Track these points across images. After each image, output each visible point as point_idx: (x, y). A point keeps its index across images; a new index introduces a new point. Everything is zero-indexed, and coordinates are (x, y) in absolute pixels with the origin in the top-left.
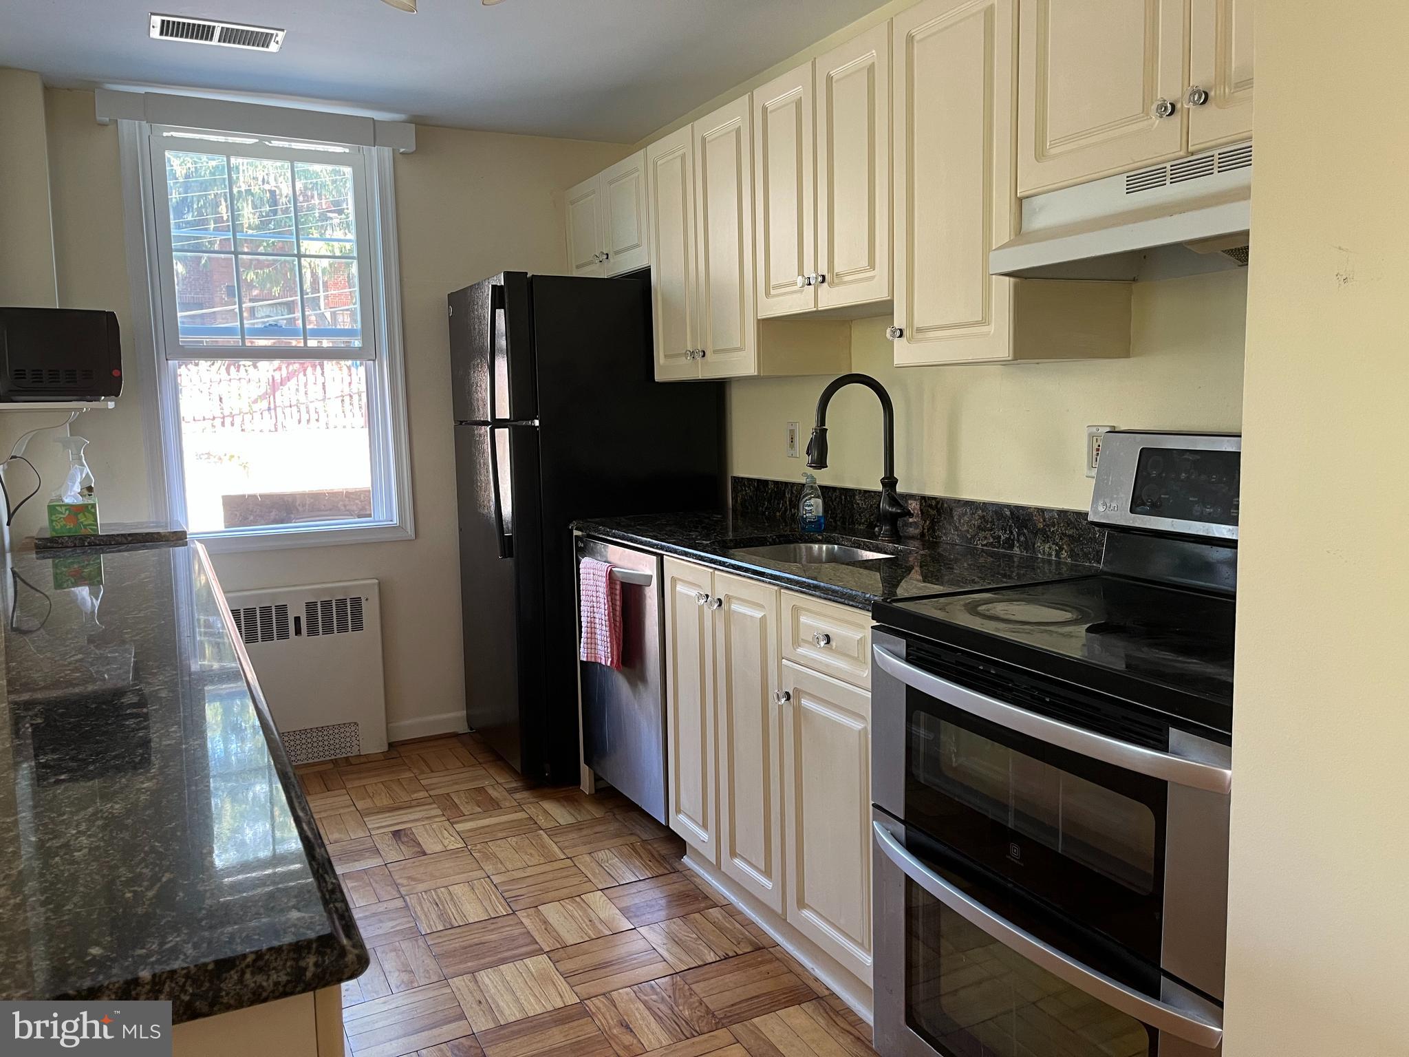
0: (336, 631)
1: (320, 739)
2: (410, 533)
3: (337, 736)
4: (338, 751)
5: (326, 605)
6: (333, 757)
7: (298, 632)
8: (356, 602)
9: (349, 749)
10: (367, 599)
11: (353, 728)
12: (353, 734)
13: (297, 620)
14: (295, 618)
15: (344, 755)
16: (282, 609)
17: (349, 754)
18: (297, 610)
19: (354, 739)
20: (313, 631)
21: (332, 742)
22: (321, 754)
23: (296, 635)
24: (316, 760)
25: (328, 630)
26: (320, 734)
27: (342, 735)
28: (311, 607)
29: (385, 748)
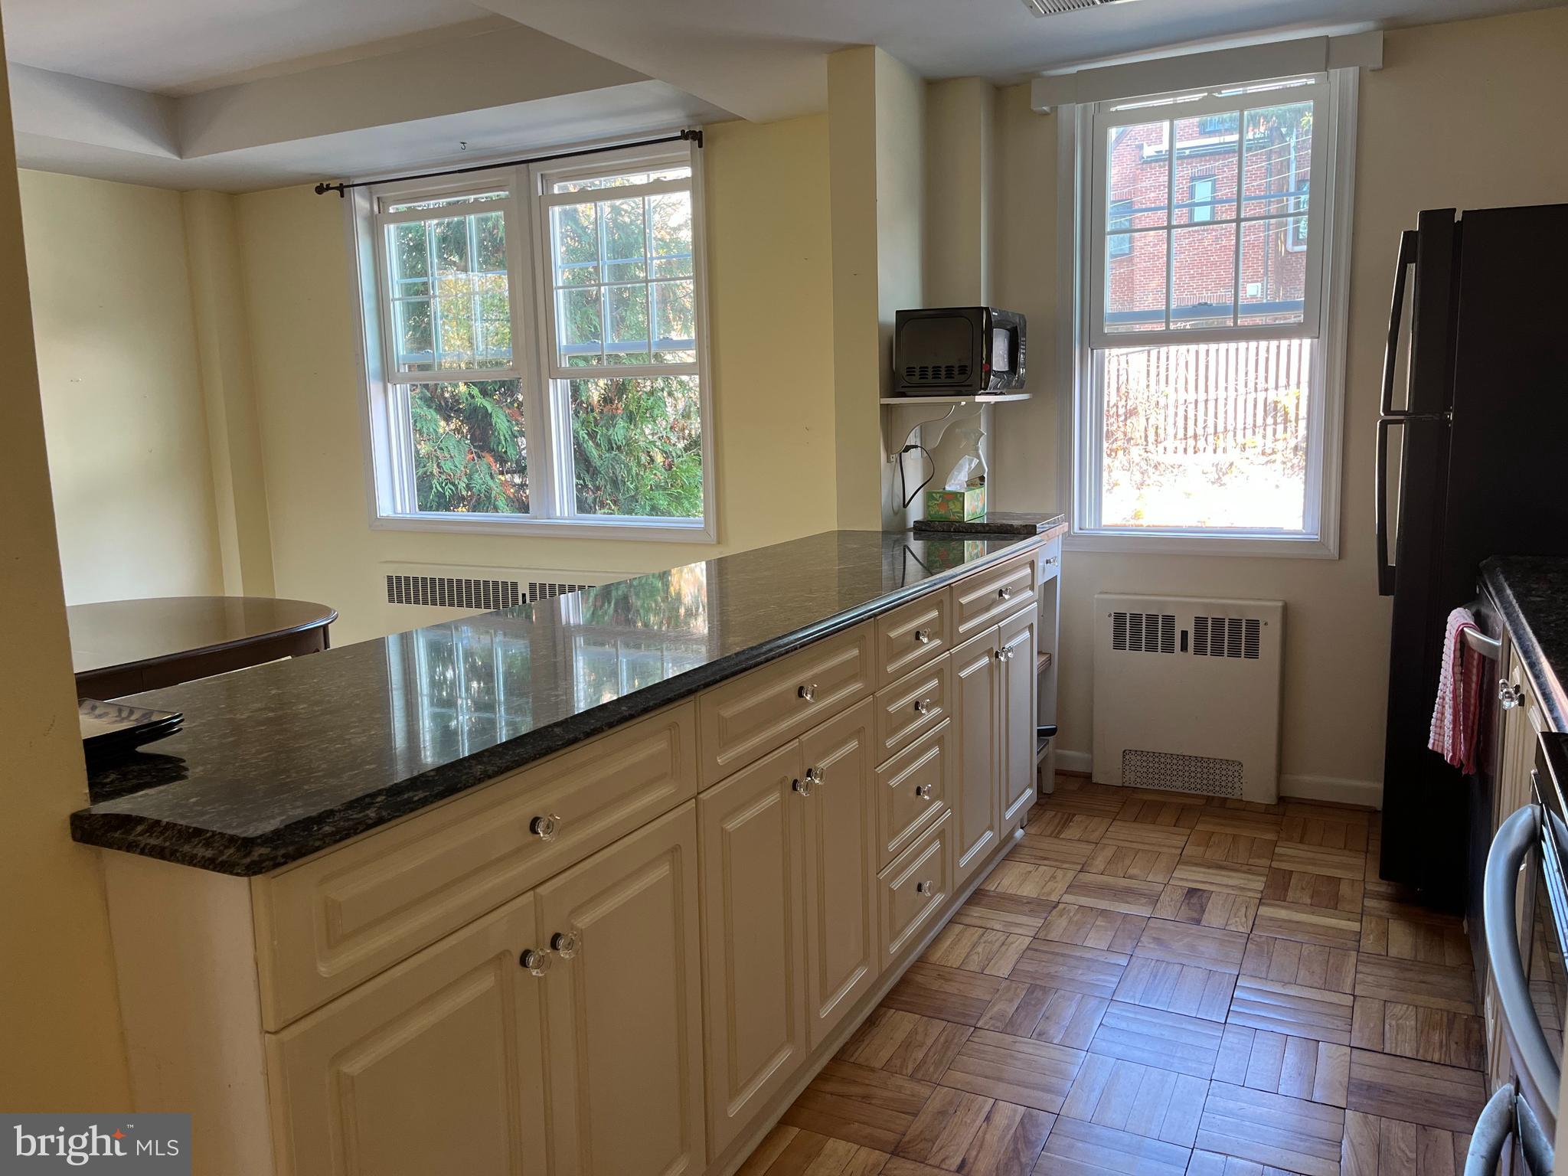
0: (1226, 654)
1: (1199, 770)
2: (1332, 551)
3: (1218, 772)
4: (1217, 789)
5: (1218, 623)
6: (1211, 794)
7: (1184, 648)
8: (1254, 626)
9: (1230, 790)
10: (1266, 624)
11: (1237, 768)
12: (1236, 774)
13: (1184, 634)
14: (1182, 631)
15: (1223, 795)
16: (1169, 620)
17: (1229, 796)
18: (1185, 623)
19: (1236, 780)
20: (1200, 650)
21: (1211, 777)
22: (1199, 786)
23: (1182, 650)
24: (1193, 792)
25: (1217, 651)
26: (1199, 764)
27: (1224, 773)
28: (1200, 622)
29: (1273, 801)
